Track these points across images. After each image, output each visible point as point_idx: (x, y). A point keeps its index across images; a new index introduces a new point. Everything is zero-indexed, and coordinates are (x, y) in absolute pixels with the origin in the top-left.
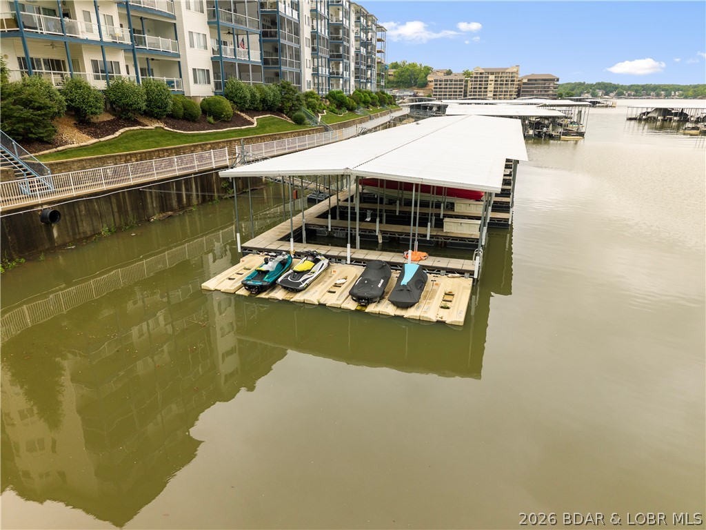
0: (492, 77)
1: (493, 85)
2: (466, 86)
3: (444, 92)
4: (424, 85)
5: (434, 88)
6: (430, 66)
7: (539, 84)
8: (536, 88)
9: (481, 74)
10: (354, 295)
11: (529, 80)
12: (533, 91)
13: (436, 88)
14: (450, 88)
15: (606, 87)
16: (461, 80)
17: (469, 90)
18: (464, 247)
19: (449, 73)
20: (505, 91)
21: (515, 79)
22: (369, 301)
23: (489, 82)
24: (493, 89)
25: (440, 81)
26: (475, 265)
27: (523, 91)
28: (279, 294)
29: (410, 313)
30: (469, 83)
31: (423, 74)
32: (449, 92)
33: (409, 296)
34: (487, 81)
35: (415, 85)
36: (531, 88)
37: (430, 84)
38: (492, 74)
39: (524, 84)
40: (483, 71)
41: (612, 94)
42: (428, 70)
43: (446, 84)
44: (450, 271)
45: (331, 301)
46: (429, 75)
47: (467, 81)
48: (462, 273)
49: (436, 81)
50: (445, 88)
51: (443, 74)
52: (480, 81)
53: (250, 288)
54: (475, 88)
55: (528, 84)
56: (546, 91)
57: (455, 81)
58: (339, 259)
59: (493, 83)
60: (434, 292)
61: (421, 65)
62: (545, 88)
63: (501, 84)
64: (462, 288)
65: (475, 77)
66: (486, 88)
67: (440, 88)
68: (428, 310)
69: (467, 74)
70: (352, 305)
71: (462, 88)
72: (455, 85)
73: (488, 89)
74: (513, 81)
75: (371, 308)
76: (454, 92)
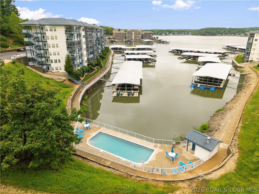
0: (133, 32)
1: (134, 35)
2: (126, 35)
3: (119, 37)
4: (112, 34)
5: (115, 36)
6: (113, 28)
7: (148, 34)
8: (147, 36)
9: (130, 31)
10: (128, 95)
11: (145, 33)
12: (146, 37)
13: (116, 36)
14: (121, 36)
15: (169, 31)
16: (124, 33)
17: (126, 36)
18: (137, 90)
19: (119, 30)
20: (138, 37)
21: (141, 33)
22: (129, 95)
23: (133, 34)
24: (134, 36)
25: (117, 33)
26: (138, 91)
27: (143, 37)
28: (121, 96)
29: (133, 96)
30: (127, 34)
31: (111, 31)
32: (120, 37)
33: (133, 95)
34: (132, 33)
35: (109, 34)
36: (146, 36)
37: (114, 34)
38: (133, 31)
39: (143, 34)
40: (130, 30)
41: (171, 34)
42: (112, 29)
43: (119, 35)
44: (136, 92)
45: (126, 96)
46: (113, 31)
47: (126, 33)
48: (137, 92)
49: (116, 33)
50: (119, 36)
51: (117, 30)
52: (130, 33)
53: (117, 95)
54: (128, 36)
55: (145, 34)
56: (150, 37)
57: (122, 33)
58: (124, 92)
59: (134, 34)
60: (135, 94)
61: (110, 27)
62: (150, 36)
63: (136, 35)
64: (137, 94)
65: (128, 32)
66: (132, 36)
67: (117, 36)
68: (135, 96)
69: (125, 31)
70: (128, 96)
71: (124, 36)
72: (122, 35)
73: (133, 36)
74: (140, 33)
75: (130, 96)
76: (122, 37)
